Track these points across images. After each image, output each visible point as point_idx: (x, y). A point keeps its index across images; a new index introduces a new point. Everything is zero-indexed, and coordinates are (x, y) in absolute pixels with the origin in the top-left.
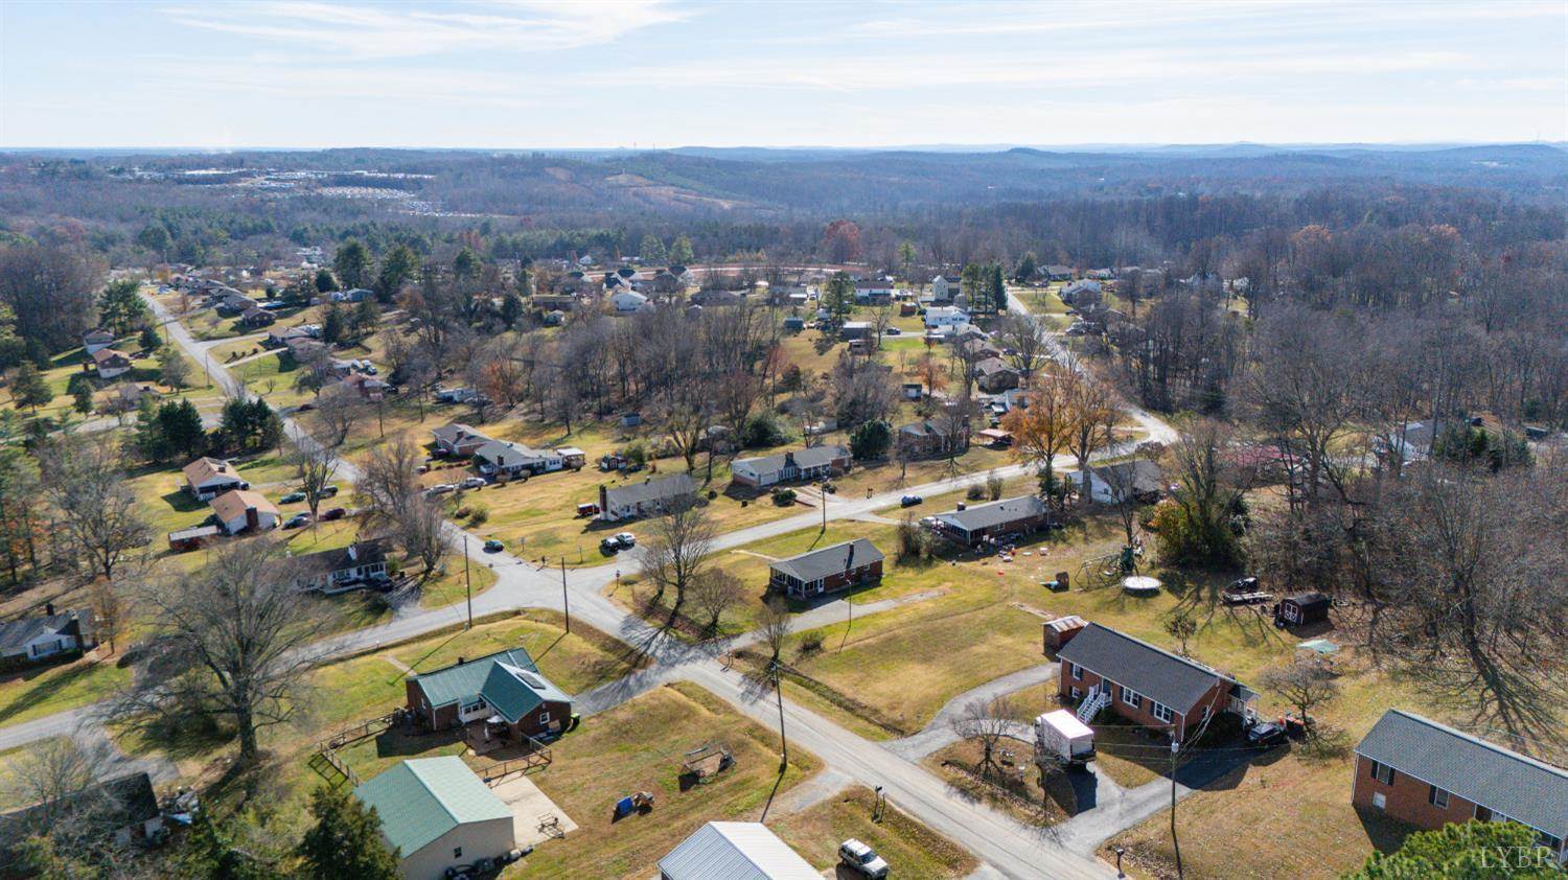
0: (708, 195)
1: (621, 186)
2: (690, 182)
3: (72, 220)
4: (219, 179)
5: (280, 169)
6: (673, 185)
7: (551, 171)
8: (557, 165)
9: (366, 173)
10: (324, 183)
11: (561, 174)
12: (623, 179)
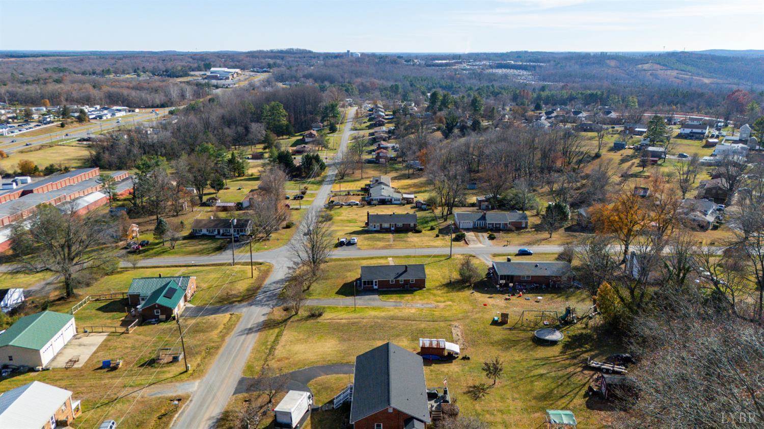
0: (698, 75)
1: (645, 70)
2: (689, 68)
3: (373, 80)
4: (446, 65)
5: (475, 60)
6: (677, 69)
7: (608, 61)
8: (613, 59)
9: (512, 62)
10: (491, 67)
11: (613, 63)
12: (646, 66)
